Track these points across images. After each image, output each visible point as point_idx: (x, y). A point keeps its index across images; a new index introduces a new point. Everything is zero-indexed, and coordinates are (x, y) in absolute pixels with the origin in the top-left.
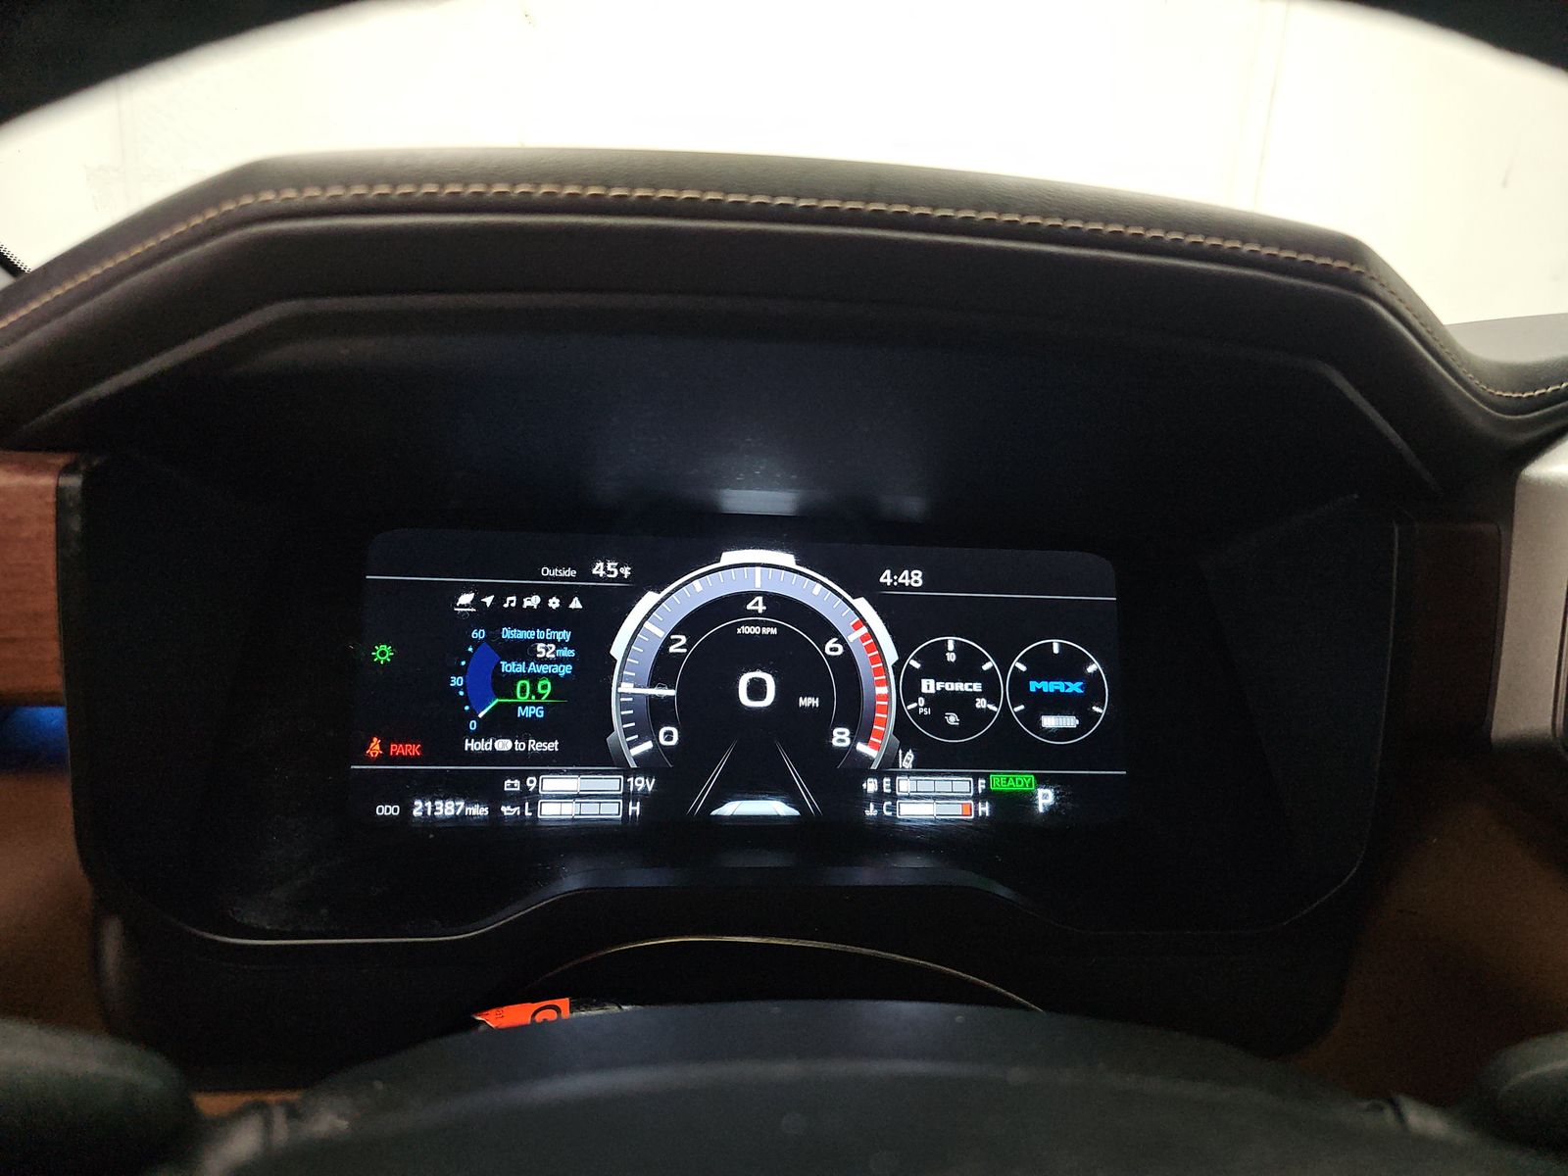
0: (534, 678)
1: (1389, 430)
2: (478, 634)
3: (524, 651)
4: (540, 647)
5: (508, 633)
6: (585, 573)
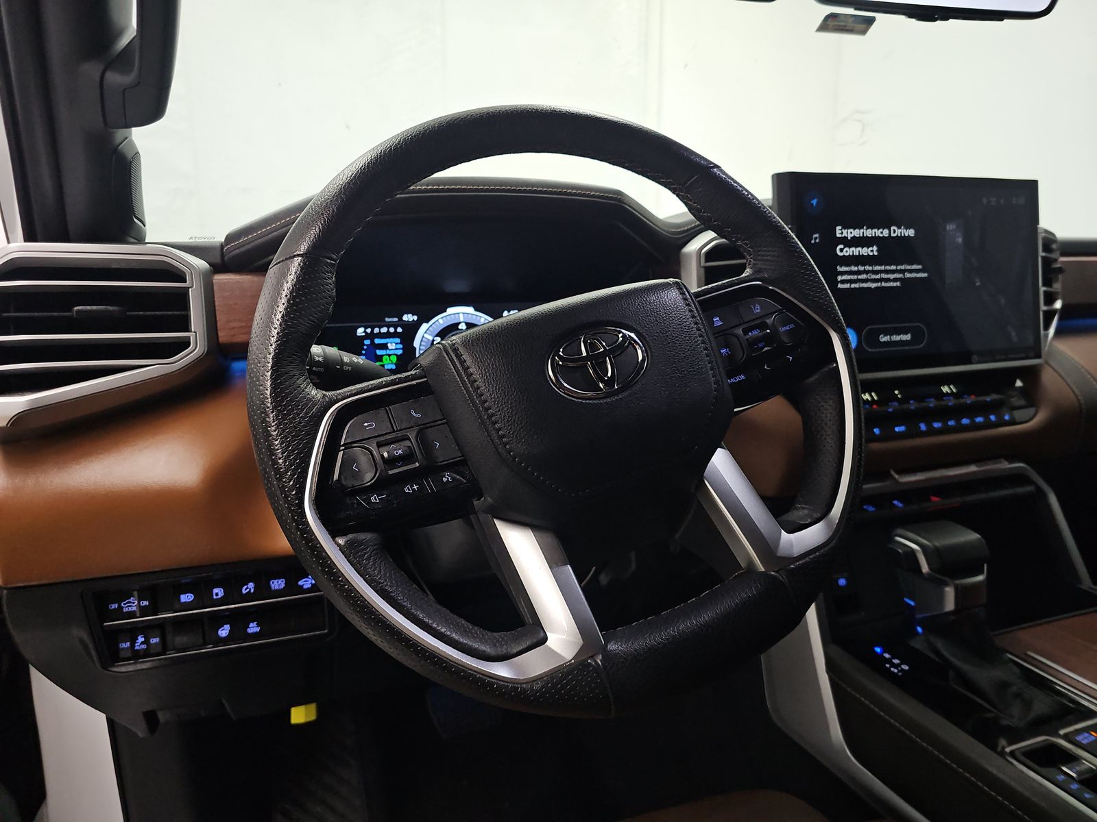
0: (389, 355)
1: (644, 243)
2: (367, 342)
3: (385, 347)
4: (389, 345)
5: (377, 341)
6: (400, 319)
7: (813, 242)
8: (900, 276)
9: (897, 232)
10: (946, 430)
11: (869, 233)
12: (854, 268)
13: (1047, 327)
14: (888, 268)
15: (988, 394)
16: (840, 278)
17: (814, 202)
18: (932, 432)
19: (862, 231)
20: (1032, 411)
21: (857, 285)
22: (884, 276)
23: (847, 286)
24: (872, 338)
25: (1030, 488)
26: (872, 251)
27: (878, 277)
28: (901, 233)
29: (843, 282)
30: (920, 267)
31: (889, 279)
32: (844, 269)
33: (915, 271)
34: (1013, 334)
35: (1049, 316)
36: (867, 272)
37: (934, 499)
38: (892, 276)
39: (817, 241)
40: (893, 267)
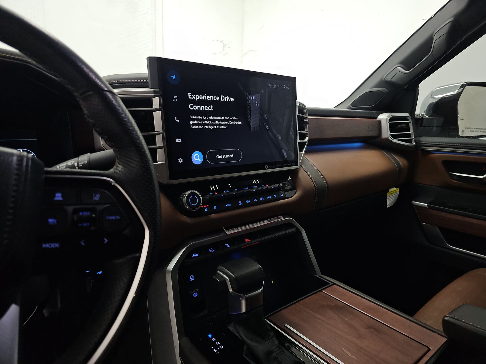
7: (174, 100)
8: (227, 123)
9: (224, 98)
10: (252, 204)
11: (208, 98)
12: (200, 117)
13: (301, 150)
14: (220, 118)
15: (273, 184)
16: (191, 123)
17: (174, 77)
18: (245, 206)
19: (204, 96)
20: (294, 191)
21: (202, 127)
22: (217, 122)
23: (196, 127)
24: (212, 157)
25: (293, 230)
26: (210, 108)
27: (214, 123)
28: (226, 99)
29: (193, 125)
30: (237, 118)
31: (221, 124)
32: (193, 117)
33: (235, 121)
34: (285, 154)
35: (302, 145)
36: (208, 120)
37: (247, 240)
38: (222, 123)
39: (177, 100)
40: (223, 118)
